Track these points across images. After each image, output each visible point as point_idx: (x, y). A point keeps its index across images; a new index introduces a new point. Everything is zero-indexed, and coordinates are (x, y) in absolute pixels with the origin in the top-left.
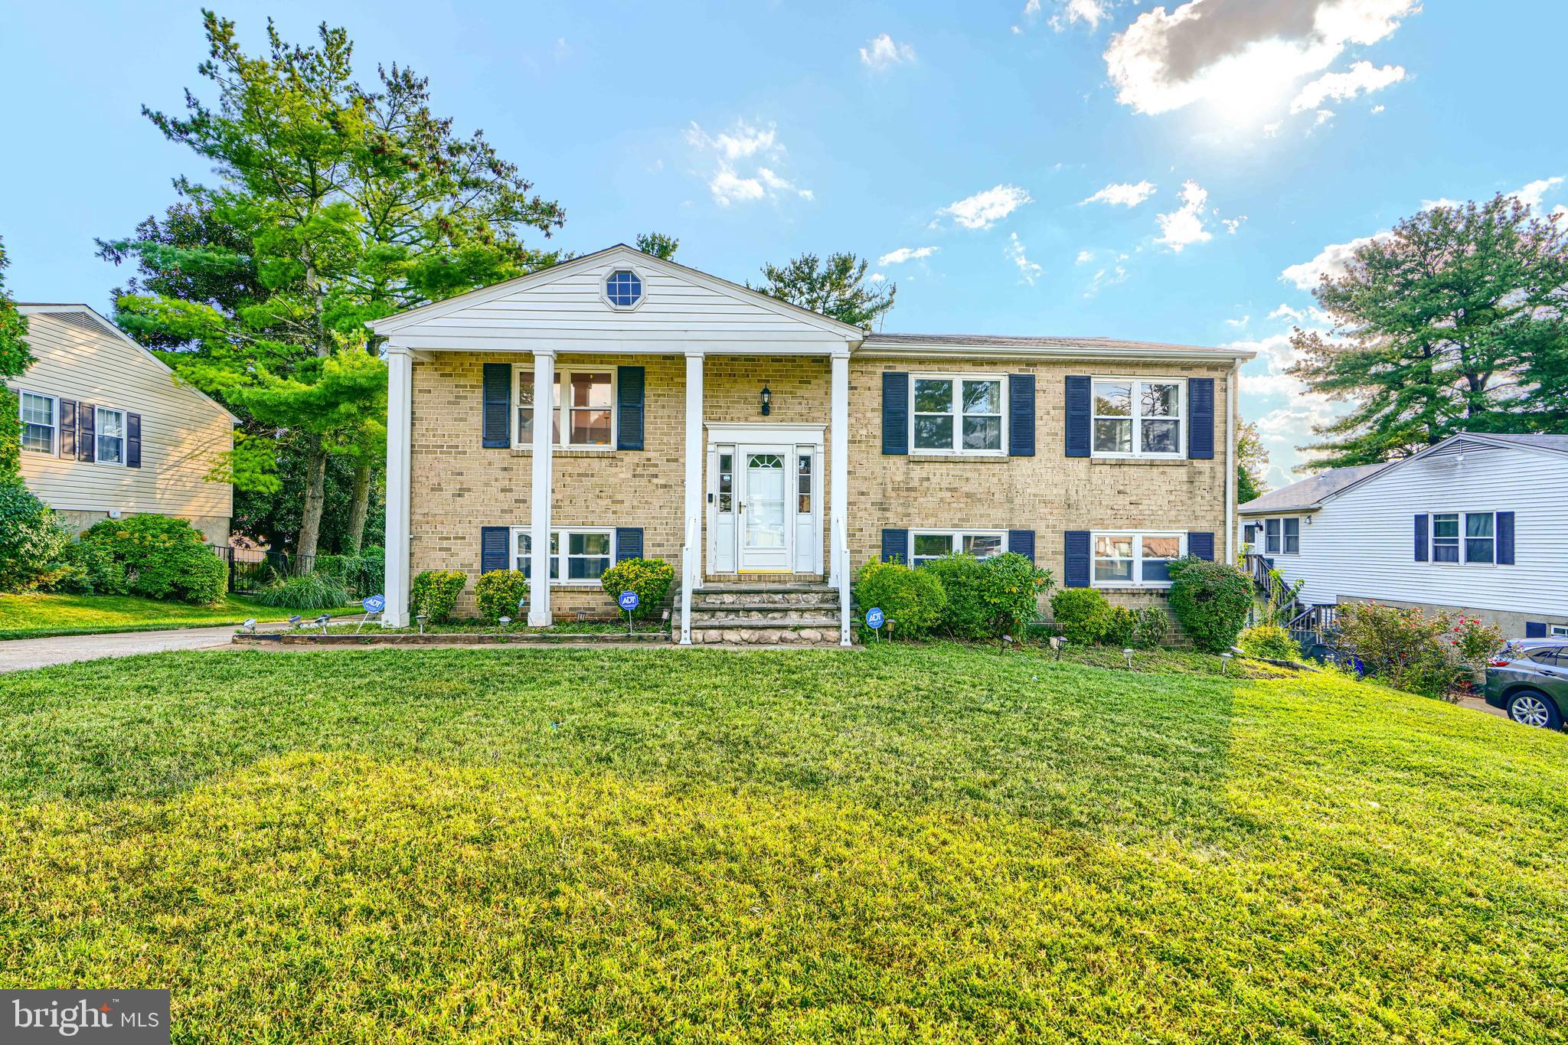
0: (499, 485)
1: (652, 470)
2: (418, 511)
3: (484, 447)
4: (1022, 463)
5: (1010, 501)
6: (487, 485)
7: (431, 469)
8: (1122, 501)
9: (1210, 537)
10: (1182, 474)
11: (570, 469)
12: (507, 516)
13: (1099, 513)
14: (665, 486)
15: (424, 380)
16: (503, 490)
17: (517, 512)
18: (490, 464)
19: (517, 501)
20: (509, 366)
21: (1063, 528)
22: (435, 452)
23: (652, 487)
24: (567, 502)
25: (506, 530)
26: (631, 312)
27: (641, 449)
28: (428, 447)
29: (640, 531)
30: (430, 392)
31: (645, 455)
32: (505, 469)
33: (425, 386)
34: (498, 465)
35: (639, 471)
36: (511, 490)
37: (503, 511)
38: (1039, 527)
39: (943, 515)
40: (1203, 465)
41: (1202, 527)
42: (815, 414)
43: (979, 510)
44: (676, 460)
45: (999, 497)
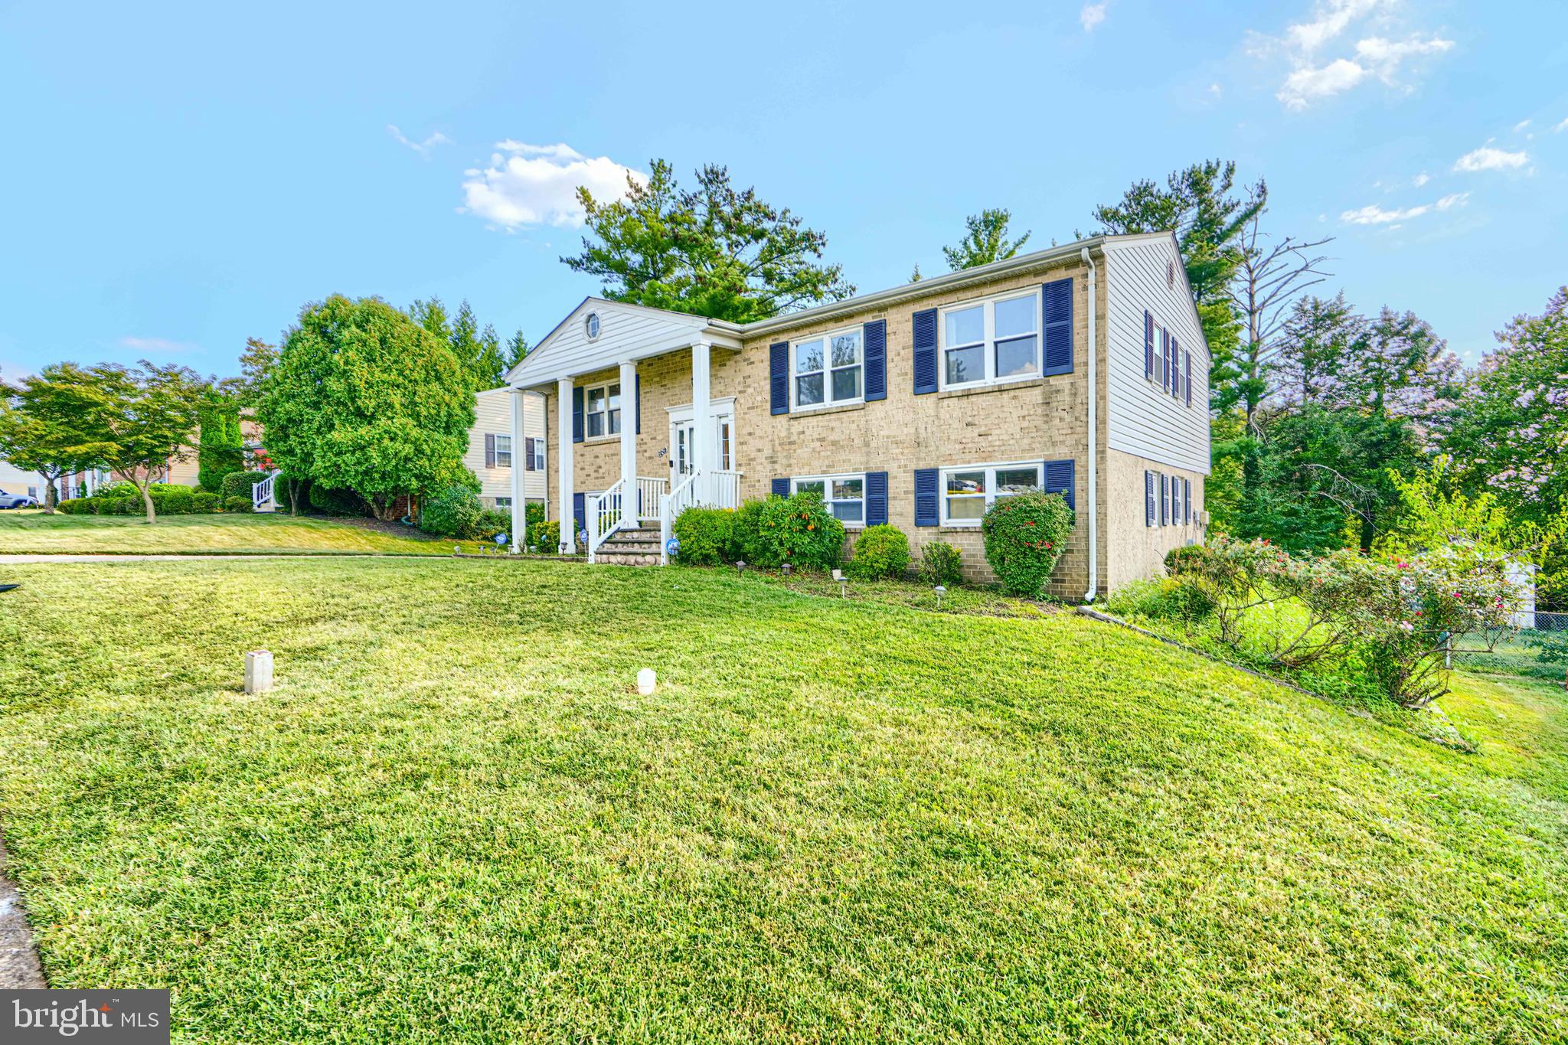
0: (580, 466)
1: (644, 448)
4: (877, 408)
5: (867, 445)
7: (555, 459)
8: (971, 434)
9: (1069, 465)
10: (1036, 395)
11: (608, 452)
12: (583, 485)
13: (947, 448)
14: (650, 458)
16: (581, 469)
17: (587, 483)
19: (587, 476)
20: (582, 388)
21: (914, 466)
22: (556, 448)
23: (645, 460)
24: (607, 475)
25: (583, 495)
27: (639, 433)
32: (582, 455)
34: (579, 453)
36: (584, 469)
37: (581, 483)
38: (892, 468)
39: (816, 463)
40: (1062, 382)
41: (1061, 453)
42: (729, 390)
43: (842, 456)
44: (654, 438)
45: (858, 442)
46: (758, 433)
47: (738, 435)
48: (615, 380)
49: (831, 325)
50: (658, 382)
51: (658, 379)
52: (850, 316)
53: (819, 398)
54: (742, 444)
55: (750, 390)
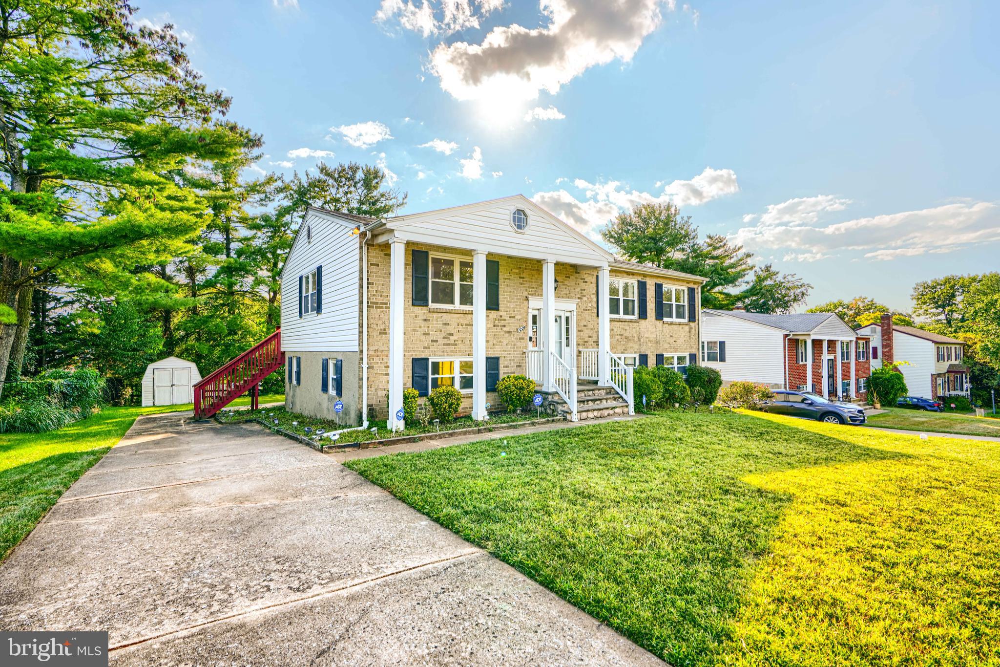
0: (422, 330)
1: (503, 323)
2: (371, 348)
3: (413, 305)
4: (642, 322)
5: (640, 340)
6: (414, 330)
7: (379, 319)
8: (672, 340)
9: (695, 355)
10: (687, 328)
11: (461, 321)
12: (427, 351)
13: (666, 346)
14: (508, 332)
15: (374, 257)
16: (424, 334)
17: (432, 348)
18: (416, 316)
19: (432, 341)
20: (427, 253)
21: (655, 353)
22: (382, 308)
23: (502, 333)
24: (460, 342)
25: (426, 360)
26: (523, 234)
27: (498, 309)
28: (377, 303)
29: (498, 359)
30: (378, 265)
31: (500, 313)
32: (425, 320)
33: (374, 261)
34: (421, 317)
35: (497, 323)
36: (428, 334)
37: (424, 348)
38: (648, 352)
39: (619, 347)
40: (692, 324)
41: (694, 351)
42: (572, 295)
43: (630, 345)
44: (514, 317)
45: (636, 339)
46: (590, 326)
47: (578, 325)
48: (470, 258)
49: (625, 275)
50: (516, 274)
51: (517, 271)
52: (633, 274)
53: (618, 312)
54: (580, 331)
55: (585, 299)
